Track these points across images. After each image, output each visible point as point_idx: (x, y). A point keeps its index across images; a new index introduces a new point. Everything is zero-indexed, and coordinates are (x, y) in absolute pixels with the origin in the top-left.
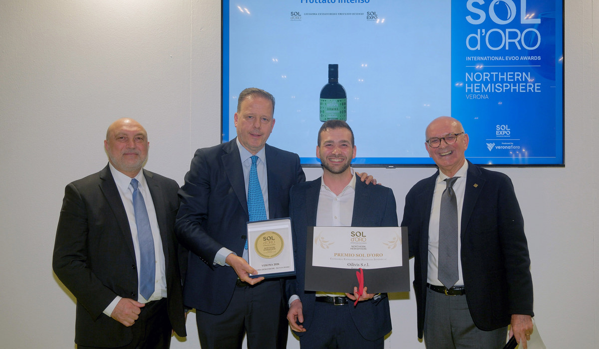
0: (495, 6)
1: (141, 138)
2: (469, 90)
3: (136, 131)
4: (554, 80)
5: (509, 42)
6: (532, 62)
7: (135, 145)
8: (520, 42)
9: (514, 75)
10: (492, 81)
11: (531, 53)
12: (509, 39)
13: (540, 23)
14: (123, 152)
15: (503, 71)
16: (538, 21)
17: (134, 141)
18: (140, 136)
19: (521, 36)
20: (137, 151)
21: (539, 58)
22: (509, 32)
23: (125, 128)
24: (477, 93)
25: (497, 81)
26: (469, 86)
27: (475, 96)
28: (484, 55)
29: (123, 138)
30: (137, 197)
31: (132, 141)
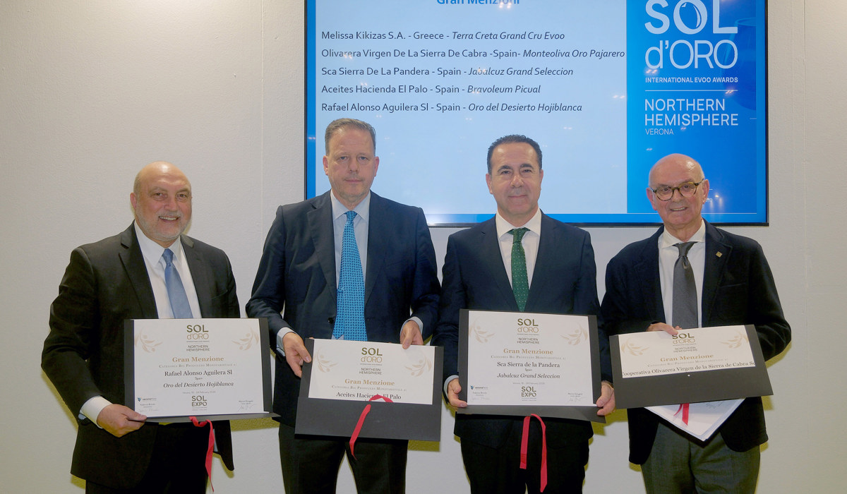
0: (681, 9)
1: (185, 194)
2: (649, 123)
3: (180, 186)
4: (755, 109)
5: (699, 59)
6: (727, 85)
7: (177, 205)
8: (712, 58)
9: (704, 102)
10: (677, 112)
11: (727, 73)
12: (699, 54)
13: (736, 32)
14: (160, 213)
15: (691, 97)
16: (734, 30)
17: (176, 199)
18: (183, 193)
19: (714, 50)
20: (178, 214)
21: (736, 80)
22: (699, 44)
23: (163, 180)
24: (659, 127)
25: (684, 111)
26: (650, 117)
27: (656, 132)
28: (667, 77)
29: (161, 194)
30: (171, 275)
31: (173, 200)
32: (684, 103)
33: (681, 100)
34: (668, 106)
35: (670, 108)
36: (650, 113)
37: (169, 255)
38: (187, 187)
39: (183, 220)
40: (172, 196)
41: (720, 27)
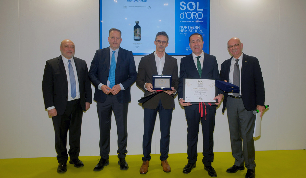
0: (189, 5)
1: (73, 47)
2: (181, 31)
3: (72, 45)
4: (207, 29)
5: (193, 17)
6: (200, 23)
7: (71, 49)
8: (196, 16)
9: (195, 27)
10: (188, 29)
11: (200, 20)
12: (193, 15)
13: (203, 10)
14: (67, 51)
15: (191, 26)
16: (202, 10)
17: (71, 48)
18: (73, 46)
19: (197, 14)
20: (71, 51)
21: (202, 22)
22: (193, 13)
23: (68, 43)
24: (183, 33)
25: (189, 29)
26: (181, 30)
27: (183, 34)
28: (185, 20)
29: (67, 46)
30: (70, 66)
31: (70, 48)
32: (189, 27)
33: (189, 26)
34: (186, 27)
35: (186, 28)
36: (181, 29)
37: (70, 61)
38: (73, 45)
39: (73, 53)
40: (70, 47)
41: (199, 9)
